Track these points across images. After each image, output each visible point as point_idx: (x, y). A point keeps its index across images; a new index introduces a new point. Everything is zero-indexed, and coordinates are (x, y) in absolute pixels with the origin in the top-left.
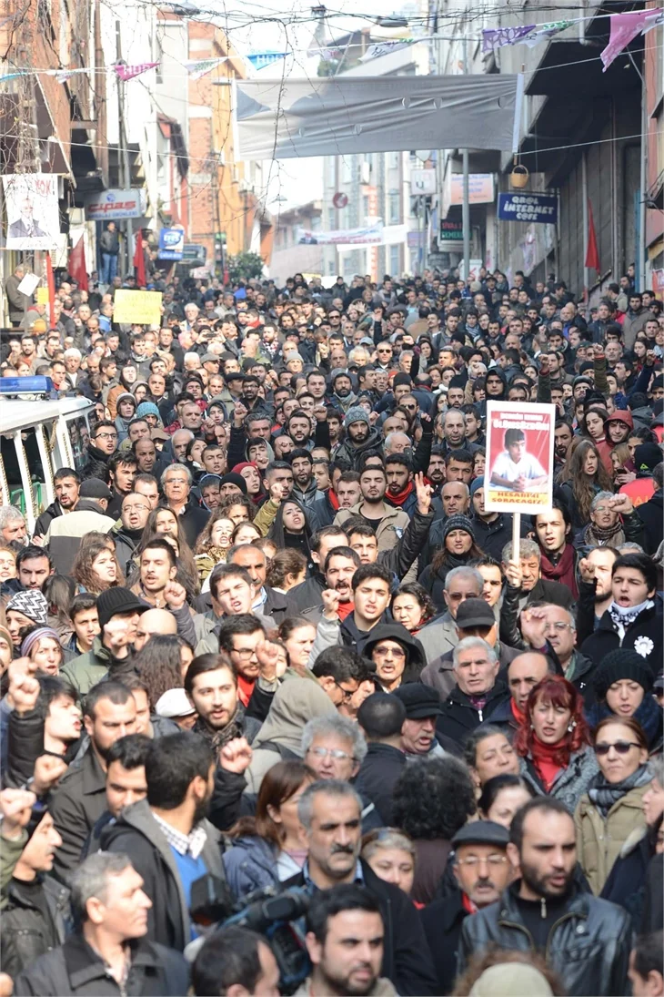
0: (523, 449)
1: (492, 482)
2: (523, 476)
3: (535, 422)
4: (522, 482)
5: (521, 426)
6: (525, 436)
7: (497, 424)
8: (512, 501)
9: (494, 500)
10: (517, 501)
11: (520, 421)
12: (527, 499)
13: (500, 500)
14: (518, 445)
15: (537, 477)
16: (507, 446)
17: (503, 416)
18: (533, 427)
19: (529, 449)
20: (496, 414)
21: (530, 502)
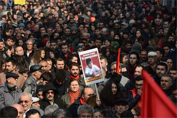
0: (92, 64)
1: (86, 77)
2: (94, 72)
3: (93, 55)
4: (94, 74)
5: (90, 57)
6: (92, 60)
7: (83, 59)
8: (93, 80)
9: (88, 82)
10: (94, 80)
11: (89, 56)
12: (97, 78)
13: (89, 81)
14: (90, 63)
15: (98, 71)
16: (87, 64)
17: (84, 56)
18: (93, 56)
19: (94, 64)
20: (82, 56)
21: (98, 79)
